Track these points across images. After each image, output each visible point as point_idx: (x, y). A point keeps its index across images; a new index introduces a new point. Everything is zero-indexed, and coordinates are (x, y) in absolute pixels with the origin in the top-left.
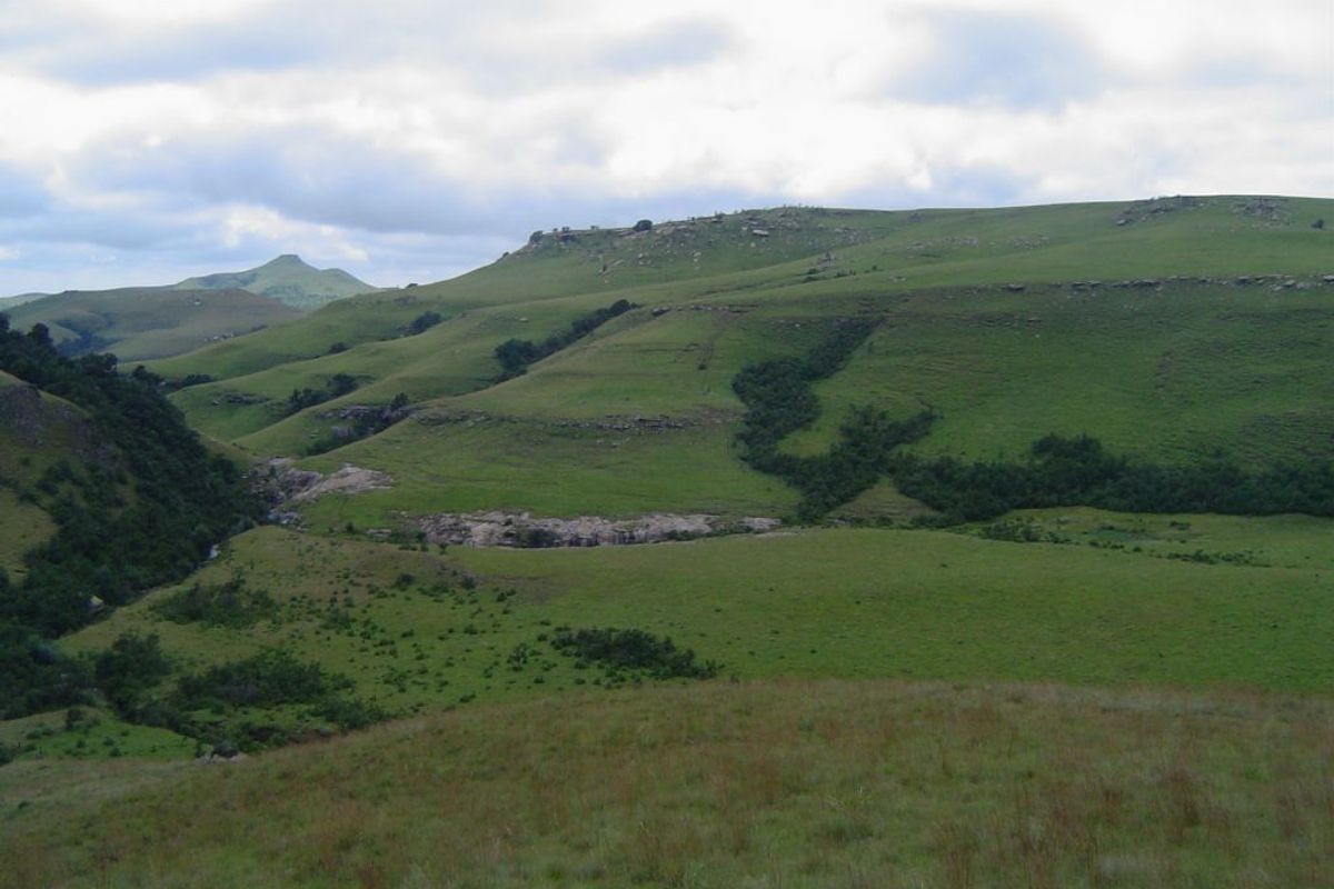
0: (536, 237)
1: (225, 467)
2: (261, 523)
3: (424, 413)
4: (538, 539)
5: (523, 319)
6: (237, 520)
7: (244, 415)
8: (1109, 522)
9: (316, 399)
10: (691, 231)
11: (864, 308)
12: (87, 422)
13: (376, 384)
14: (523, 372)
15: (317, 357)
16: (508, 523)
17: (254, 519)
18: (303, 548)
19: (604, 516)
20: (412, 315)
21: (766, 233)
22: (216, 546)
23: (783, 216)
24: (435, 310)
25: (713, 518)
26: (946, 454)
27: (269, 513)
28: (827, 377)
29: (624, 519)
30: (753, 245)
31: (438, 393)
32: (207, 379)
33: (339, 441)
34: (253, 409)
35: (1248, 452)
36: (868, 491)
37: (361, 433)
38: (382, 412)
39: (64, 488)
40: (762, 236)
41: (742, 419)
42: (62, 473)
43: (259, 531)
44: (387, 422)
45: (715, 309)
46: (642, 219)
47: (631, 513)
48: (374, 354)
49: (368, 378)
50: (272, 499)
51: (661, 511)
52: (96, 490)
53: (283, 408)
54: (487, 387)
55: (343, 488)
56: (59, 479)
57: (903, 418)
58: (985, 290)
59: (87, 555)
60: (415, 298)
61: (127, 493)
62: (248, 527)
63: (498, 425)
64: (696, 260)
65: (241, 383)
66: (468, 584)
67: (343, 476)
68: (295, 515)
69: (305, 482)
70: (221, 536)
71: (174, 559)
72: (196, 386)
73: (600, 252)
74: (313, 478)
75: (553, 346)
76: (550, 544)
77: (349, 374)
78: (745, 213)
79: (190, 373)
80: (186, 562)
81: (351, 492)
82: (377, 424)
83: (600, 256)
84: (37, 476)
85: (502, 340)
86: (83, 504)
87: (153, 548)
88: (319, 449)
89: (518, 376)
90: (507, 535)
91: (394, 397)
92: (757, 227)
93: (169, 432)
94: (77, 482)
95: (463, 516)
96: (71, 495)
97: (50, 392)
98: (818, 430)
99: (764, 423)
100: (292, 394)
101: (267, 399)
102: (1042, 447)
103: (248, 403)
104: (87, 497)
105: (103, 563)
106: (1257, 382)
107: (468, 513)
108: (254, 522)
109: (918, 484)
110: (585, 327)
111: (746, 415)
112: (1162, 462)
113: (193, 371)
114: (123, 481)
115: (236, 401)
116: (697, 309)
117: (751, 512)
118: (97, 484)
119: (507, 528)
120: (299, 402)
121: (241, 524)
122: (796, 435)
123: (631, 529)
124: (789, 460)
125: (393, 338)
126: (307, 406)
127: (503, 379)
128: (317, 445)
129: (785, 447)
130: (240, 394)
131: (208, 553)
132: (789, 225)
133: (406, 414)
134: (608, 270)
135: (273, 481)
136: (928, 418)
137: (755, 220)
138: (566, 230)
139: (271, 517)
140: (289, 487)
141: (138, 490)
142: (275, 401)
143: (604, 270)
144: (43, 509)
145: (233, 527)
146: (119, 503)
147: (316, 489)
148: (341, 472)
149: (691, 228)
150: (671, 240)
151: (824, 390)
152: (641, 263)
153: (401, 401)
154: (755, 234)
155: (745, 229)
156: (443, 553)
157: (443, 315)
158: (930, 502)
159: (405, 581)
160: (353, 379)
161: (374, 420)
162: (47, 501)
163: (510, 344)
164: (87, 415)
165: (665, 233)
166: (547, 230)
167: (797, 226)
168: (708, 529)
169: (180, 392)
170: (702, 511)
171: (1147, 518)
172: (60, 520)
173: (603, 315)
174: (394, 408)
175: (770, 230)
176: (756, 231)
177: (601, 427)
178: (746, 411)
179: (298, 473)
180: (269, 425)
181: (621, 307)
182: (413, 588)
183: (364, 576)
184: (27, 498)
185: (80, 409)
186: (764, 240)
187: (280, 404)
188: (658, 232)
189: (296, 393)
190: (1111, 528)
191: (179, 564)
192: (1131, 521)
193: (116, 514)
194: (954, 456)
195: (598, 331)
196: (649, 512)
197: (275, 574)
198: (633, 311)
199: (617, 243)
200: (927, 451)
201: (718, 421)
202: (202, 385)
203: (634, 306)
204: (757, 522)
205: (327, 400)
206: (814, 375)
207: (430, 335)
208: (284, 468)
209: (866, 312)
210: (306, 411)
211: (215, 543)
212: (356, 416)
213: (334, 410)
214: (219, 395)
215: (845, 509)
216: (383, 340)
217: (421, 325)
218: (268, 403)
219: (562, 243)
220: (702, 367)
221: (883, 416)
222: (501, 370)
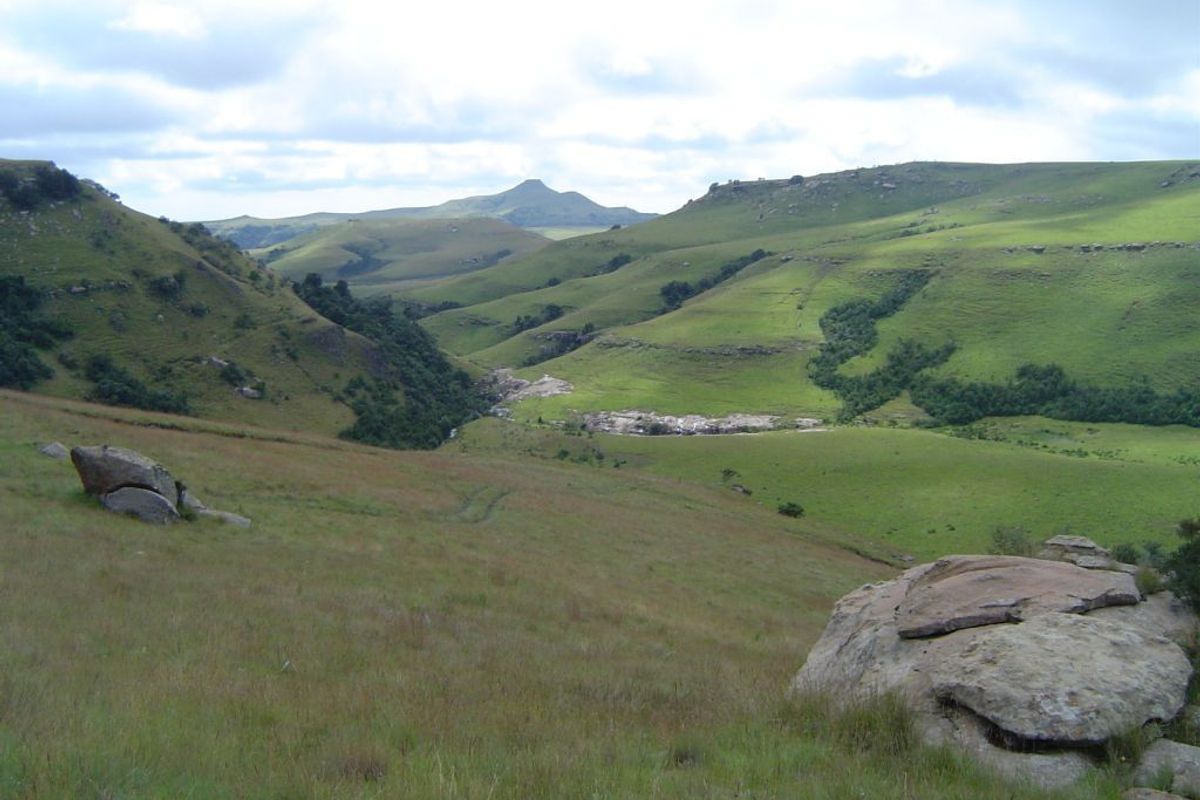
0: (714, 188)
1: (464, 379)
2: (484, 415)
3: (603, 339)
4: (657, 430)
5: (686, 264)
6: (469, 414)
7: (483, 333)
8: (1048, 428)
9: (533, 323)
10: (834, 185)
11: (926, 263)
12: (375, 350)
13: (577, 313)
14: (679, 307)
15: (538, 288)
16: (640, 418)
17: (480, 412)
18: (508, 431)
19: (703, 415)
20: (609, 255)
21: (893, 186)
22: (454, 430)
23: (910, 171)
24: (625, 252)
25: (776, 418)
26: (954, 376)
27: (490, 409)
28: (889, 316)
29: (715, 418)
30: (882, 196)
31: (616, 322)
32: (456, 305)
33: (546, 356)
34: (491, 328)
35: (1165, 379)
36: (891, 402)
37: (561, 352)
38: (575, 336)
39: (361, 393)
40: (890, 189)
41: (819, 347)
42: (358, 383)
43: (484, 421)
44: (579, 343)
45: (820, 260)
46: (796, 174)
47: (720, 414)
48: (577, 289)
49: (571, 307)
50: (494, 400)
51: (742, 413)
52: (380, 394)
53: (509, 330)
54: (652, 318)
55: (539, 392)
56: (356, 386)
57: (931, 349)
58: (1015, 249)
59: (375, 434)
60: (613, 241)
61: (399, 395)
62: (476, 418)
63: (647, 350)
64: (834, 210)
65: (480, 309)
66: (600, 457)
67: (542, 384)
68: (507, 410)
69: (517, 387)
70: (457, 424)
71: (427, 438)
72: (449, 311)
73: (761, 202)
74: (522, 384)
75: (704, 286)
76: (664, 433)
77: (557, 304)
78: (880, 168)
79: (445, 300)
80: (434, 439)
81: (543, 395)
82: (572, 344)
83: (760, 205)
84: (344, 384)
85: (666, 281)
86: (372, 403)
87: (415, 431)
88: (531, 362)
89: (676, 309)
90: (638, 427)
91: (584, 325)
92: (887, 181)
93: (427, 353)
94: (368, 389)
95: (613, 413)
96: (364, 397)
97: (351, 329)
98: (871, 357)
99: (833, 350)
100: (516, 320)
101: (499, 322)
102: (1023, 373)
103: (486, 325)
104: (375, 398)
105: (384, 440)
106: (1190, 327)
107: (617, 411)
108: (480, 415)
109: (924, 397)
110: (730, 271)
111: (821, 345)
112: (1103, 386)
113: (447, 299)
114: (396, 388)
115: (477, 323)
116: (808, 260)
117: (803, 414)
118: (380, 390)
119: (638, 422)
120: (521, 325)
121: (471, 416)
122: (855, 360)
123: (718, 423)
124: (841, 378)
125: (595, 275)
126: (526, 329)
127: (664, 312)
128: (530, 359)
129: (844, 370)
130: (479, 318)
131: (449, 435)
132: (913, 179)
133: (591, 338)
134: (764, 218)
135: (495, 386)
136: (950, 350)
137: (885, 175)
138: (737, 183)
139: (491, 411)
140: (505, 390)
141: (407, 393)
142: (505, 324)
143: (761, 217)
144: (348, 405)
145: (466, 419)
146: (395, 402)
147: (524, 392)
148: (541, 381)
149: (834, 182)
150: (816, 192)
151: (883, 326)
152: (790, 212)
153: (589, 328)
154: (885, 188)
155: (876, 183)
156: (591, 437)
157: (632, 255)
158: (929, 411)
159: (564, 454)
160: (559, 309)
161: (569, 342)
162: (350, 401)
163: (671, 285)
164: (374, 345)
165: (812, 187)
166: (723, 182)
167: (920, 180)
168: (771, 426)
169: (437, 315)
170: (769, 413)
171: (1076, 425)
172: (358, 413)
173: (745, 261)
174: (584, 333)
175: (897, 183)
176: (885, 185)
177: (713, 353)
178: (822, 341)
179: (514, 380)
180: (500, 342)
181: (759, 255)
182: (566, 459)
183: (539, 451)
184: (339, 399)
185: (370, 341)
186: (891, 192)
187: (507, 327)
188: (807, 185)
189: (519, 319)
190: (1047, 431)
191: (430, 441)
192: (1063, 426)
193: (392, 409)
194: (959, 378)
195: (739, 273)
196: (735, 412)
197: (487, 448)
198: (767, 258)
199: (775, 194)
200: (940, 374)
201: (800, 349)
202: (455, 310)
203: (770, 254)
204: (805, 421)
205: (540, 324)
206: (880, 313)
207: (620, 273)
208: (505, 376)
209: (927, 266)
210: (524, 333)
211: (454, 427)
212: (558, 339)
213: (542, 333)
214: (464, 318)
215: (868, 415)
216: (587, 276)
217: (615, 264)
218: (500, 325)
219: (733, 193)
220: (800, 308)
221: (919, 347)
222: (663, 304)
